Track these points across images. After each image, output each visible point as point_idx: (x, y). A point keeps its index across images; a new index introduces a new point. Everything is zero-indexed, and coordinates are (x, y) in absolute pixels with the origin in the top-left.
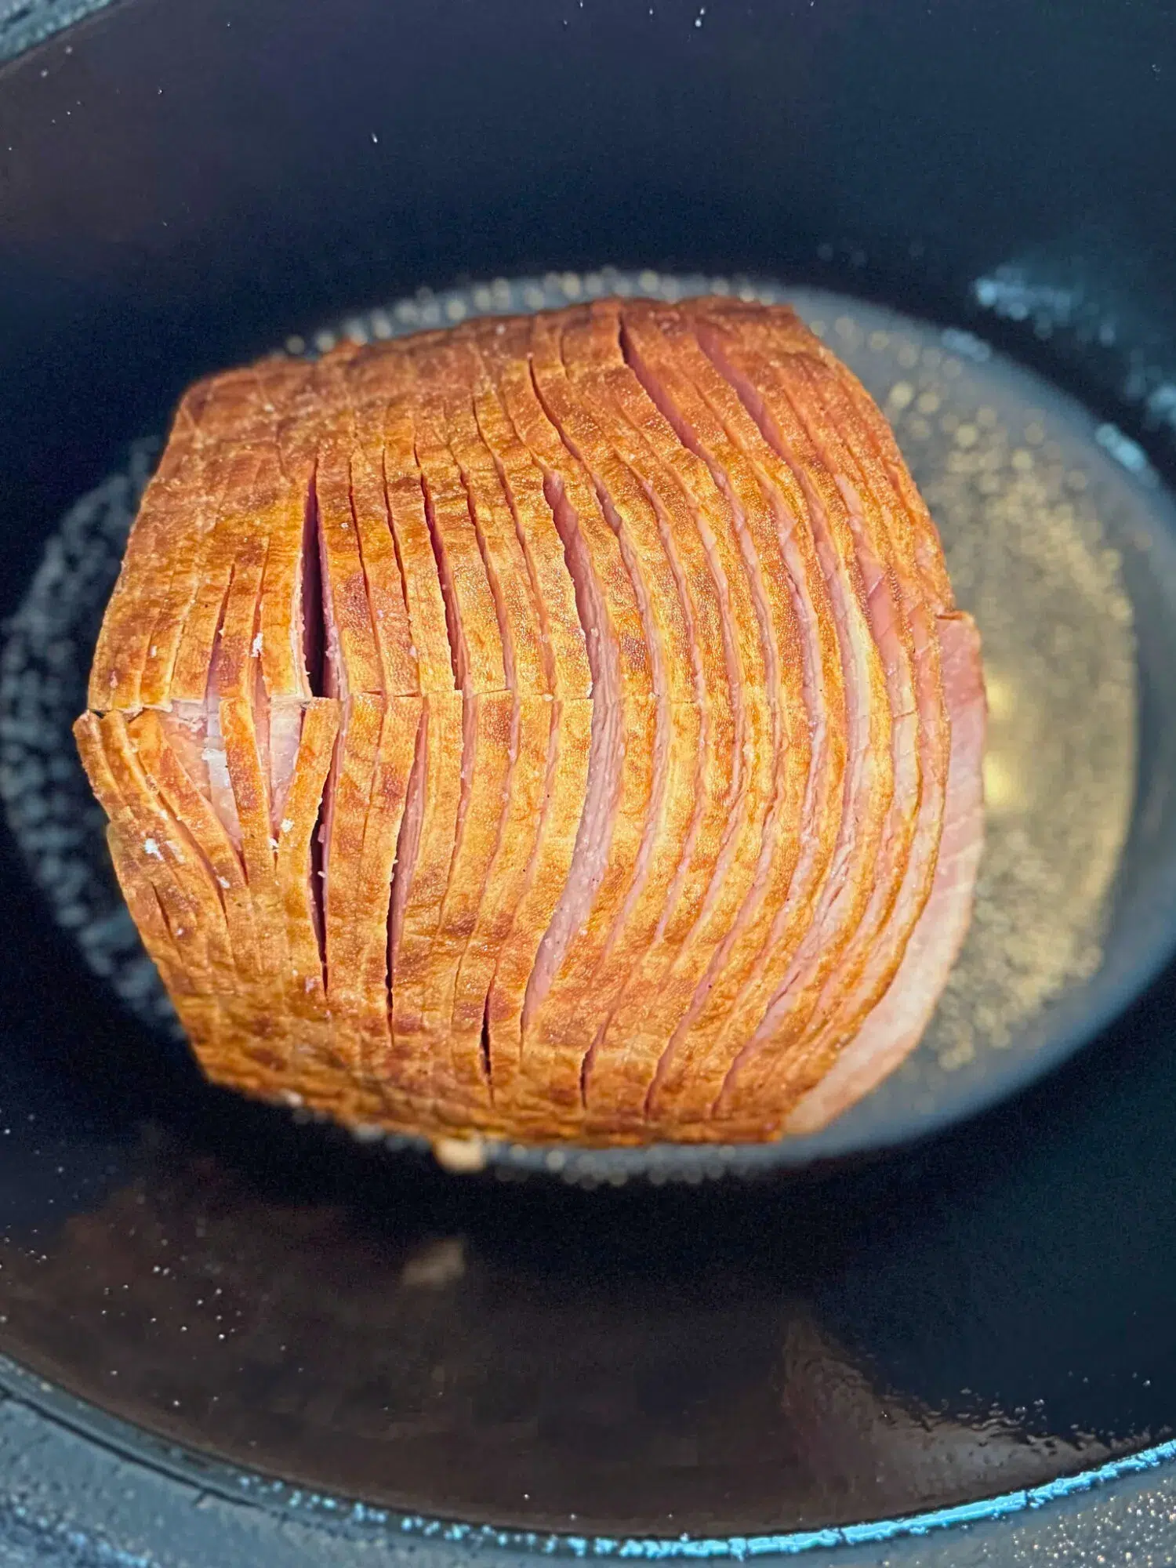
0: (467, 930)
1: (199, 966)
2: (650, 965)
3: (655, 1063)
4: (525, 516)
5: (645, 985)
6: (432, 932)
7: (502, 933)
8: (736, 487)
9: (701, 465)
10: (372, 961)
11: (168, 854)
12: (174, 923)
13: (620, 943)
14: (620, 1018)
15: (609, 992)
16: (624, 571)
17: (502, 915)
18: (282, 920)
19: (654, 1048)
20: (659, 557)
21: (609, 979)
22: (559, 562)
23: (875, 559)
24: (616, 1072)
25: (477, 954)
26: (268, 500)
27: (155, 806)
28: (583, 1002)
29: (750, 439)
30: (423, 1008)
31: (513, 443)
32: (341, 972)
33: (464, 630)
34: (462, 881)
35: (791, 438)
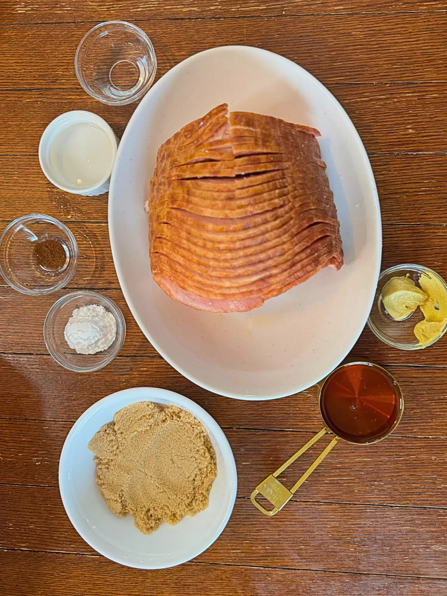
0: (188, 194)
1: (180, 140)
2: (184, 234)
3: (164, 237)
4: (276, 201)
5: (179, 233)
6: (188, 187)
7: (188, 202)
8: (285, 246)
9: (290, 238)
10: (181, 175)
11: (200, 128)
12: (188, 133)
13: (187, 227)
14: (173, 228)
15: (177, 225)
16: (266, 222)
17: (191, 201)
18: (189, 156)
19: (167, 236)
20: (269, 229)
21: (180, 225)
22: (267, 208)
23: (272, 280)
24: (162, 229)
25: (184, 197)
26: (279, 145)
27: (209, 122)
28: (176, 220)
29: (297, 249)
30: (173, 187)
31: (295, 197)
32: (179, 169)
33: (250, 188)
34: (198, 192)
35: (298, 258)
